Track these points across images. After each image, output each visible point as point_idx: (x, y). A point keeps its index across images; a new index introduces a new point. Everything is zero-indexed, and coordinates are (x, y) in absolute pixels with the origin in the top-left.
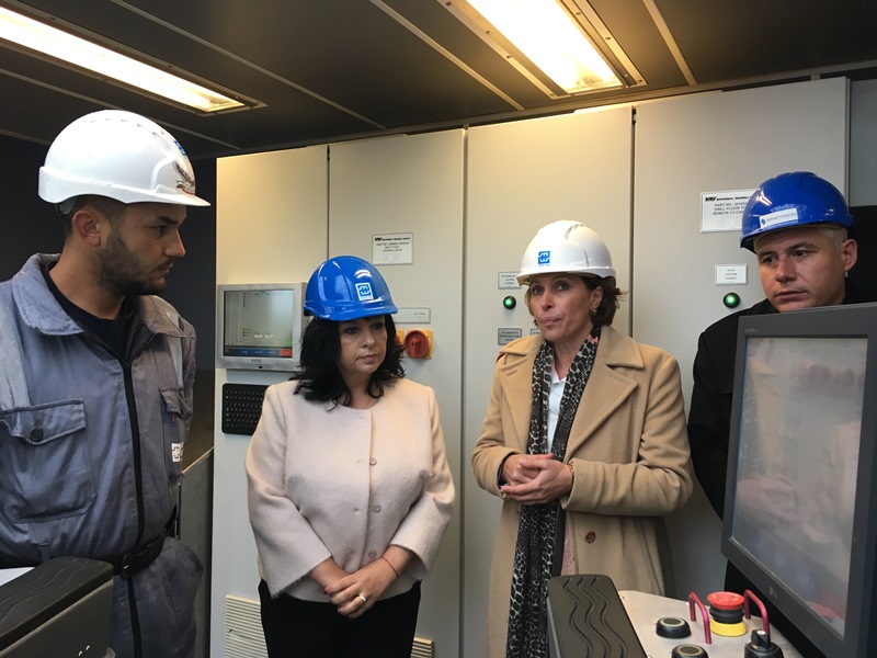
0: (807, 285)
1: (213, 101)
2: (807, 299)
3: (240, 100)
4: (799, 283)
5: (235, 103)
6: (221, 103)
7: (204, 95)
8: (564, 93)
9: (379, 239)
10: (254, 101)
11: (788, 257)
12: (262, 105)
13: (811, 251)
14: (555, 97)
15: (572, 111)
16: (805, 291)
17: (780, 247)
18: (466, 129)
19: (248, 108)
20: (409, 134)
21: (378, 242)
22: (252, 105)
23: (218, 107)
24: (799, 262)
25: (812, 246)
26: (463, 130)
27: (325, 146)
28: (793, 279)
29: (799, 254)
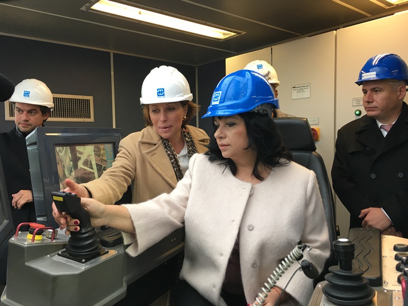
0: (377, 105)
1: (224, 34)
2: (377, 111)
3: (234, 32)
4: (374, 104)
5: (233, 34)
6: (227, 34)
7: (221, 33)
8: (392, 5)
9: (295, 87)
10: (240, 32)
11: (372, 92)
12: (244, 33)
13: (381, 90)
14: (388, 7)
15: (393, 14)
16: (377, 107)
17: (368, 88)
18: (336, 30)
19: (238, 35)
20: (309, 36)
21: (294, 89)
22: (239, 33)
23: (226, 37)
24: (376, 94)
25: (381, 88)
26: (335, 31)
27: (270, 48)
28: (372, 102)
29: (376, 91)
